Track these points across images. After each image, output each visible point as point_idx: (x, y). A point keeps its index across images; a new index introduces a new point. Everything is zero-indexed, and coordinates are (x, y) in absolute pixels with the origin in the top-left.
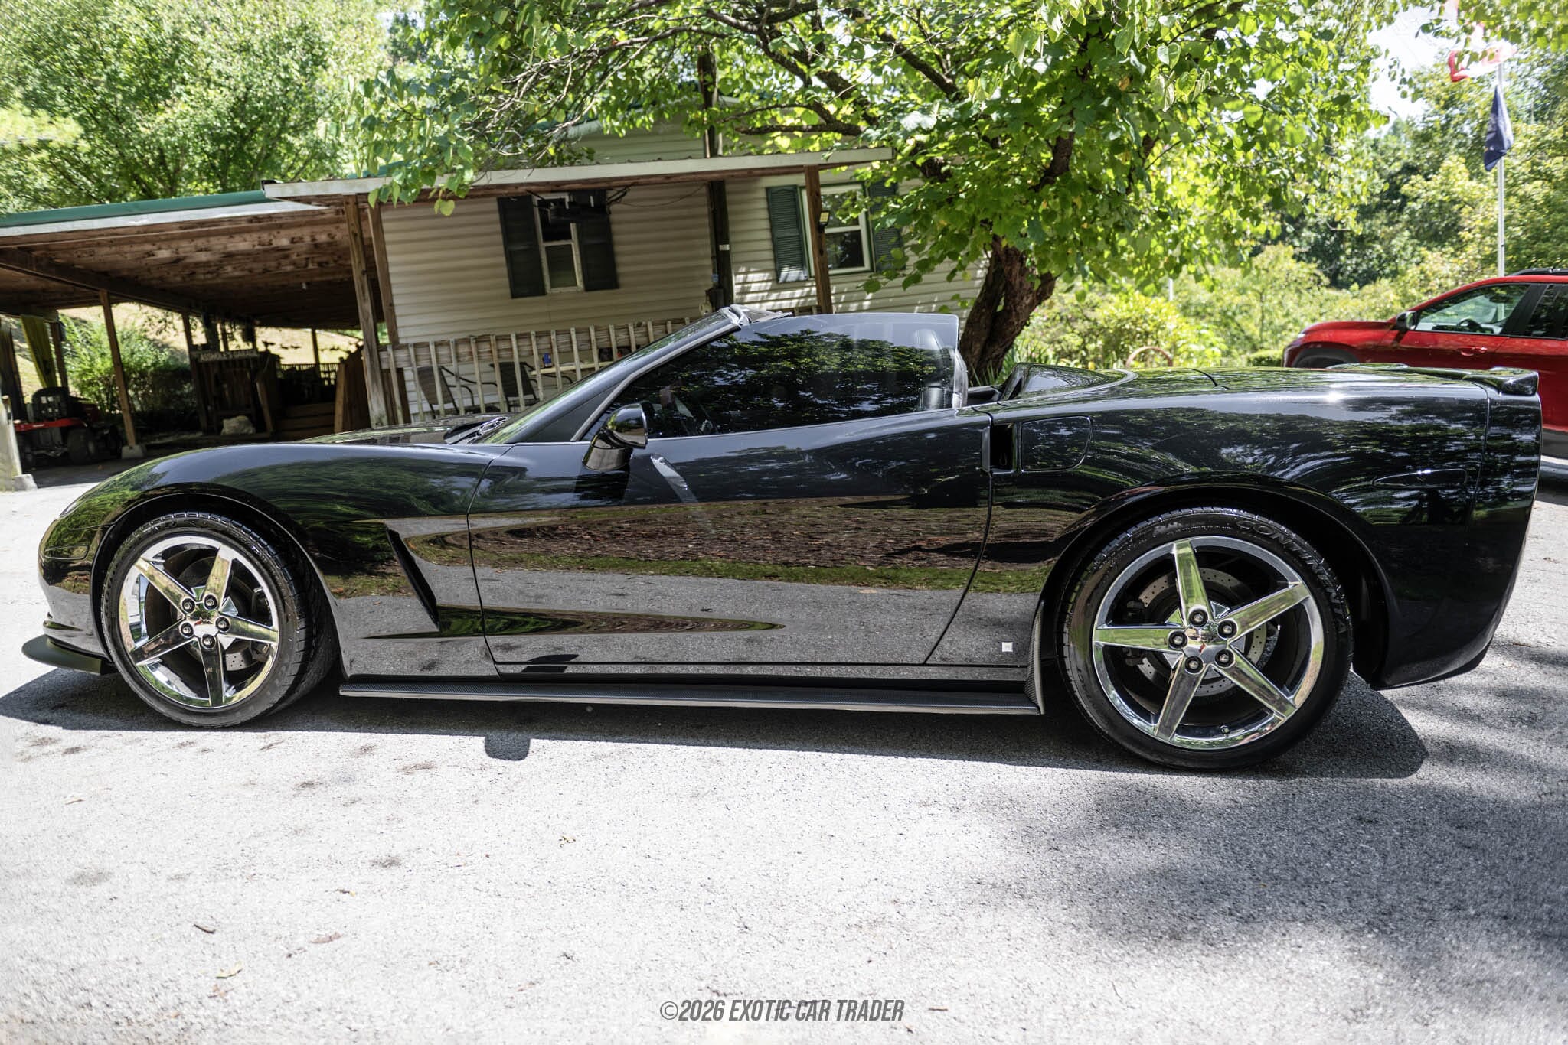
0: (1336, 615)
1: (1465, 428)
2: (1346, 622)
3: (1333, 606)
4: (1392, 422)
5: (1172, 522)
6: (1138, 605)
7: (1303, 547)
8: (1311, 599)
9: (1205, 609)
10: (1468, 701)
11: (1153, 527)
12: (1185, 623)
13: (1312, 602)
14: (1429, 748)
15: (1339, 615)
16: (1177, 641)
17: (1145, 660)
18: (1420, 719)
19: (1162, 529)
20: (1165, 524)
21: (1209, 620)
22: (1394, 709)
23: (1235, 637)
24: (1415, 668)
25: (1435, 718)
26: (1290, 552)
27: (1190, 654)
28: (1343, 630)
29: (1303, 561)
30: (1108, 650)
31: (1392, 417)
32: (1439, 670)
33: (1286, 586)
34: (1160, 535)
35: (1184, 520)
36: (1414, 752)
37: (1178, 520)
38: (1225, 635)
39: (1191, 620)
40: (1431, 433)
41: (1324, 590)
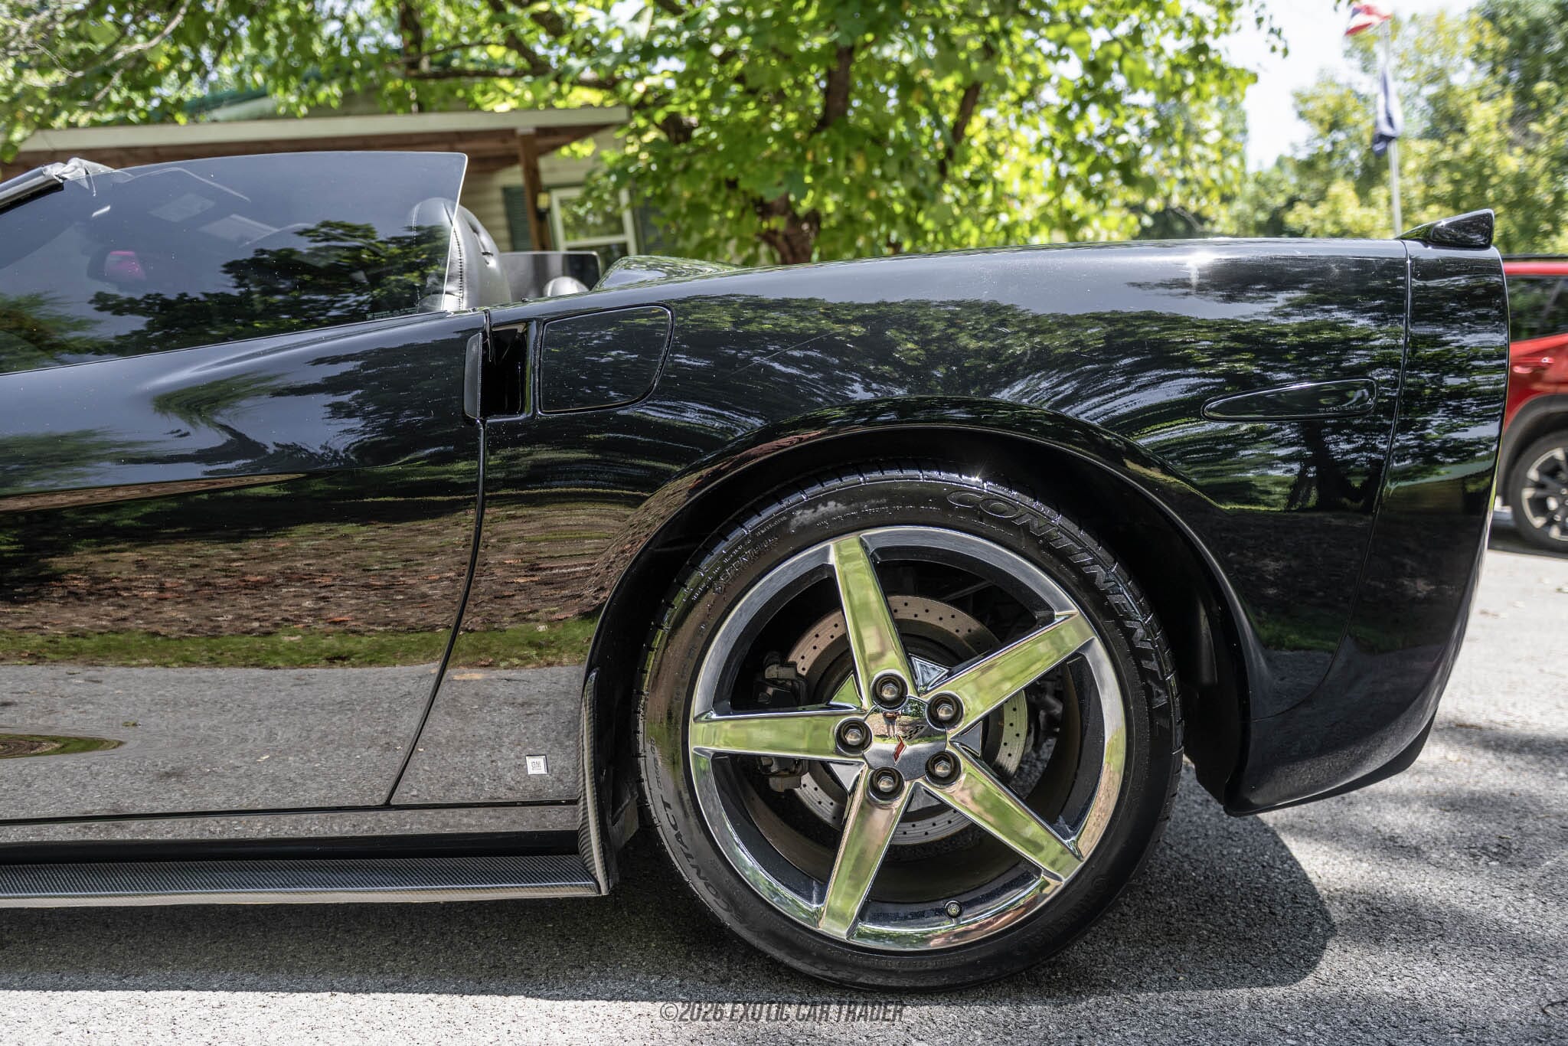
0: (1144, 674)
1: (1372, 325)
2: (1163, 684)
3: (1139, 655)
4: (1277, 320)
5: (824, 501)
6: (785, 673)
7: (1078, 541)
8: (1098, 645)
9: (901, 673)
10: (1396, 820)
11: (790, 515)
12: (866, 703)
13: (1098, 651)
14: (1337, 913)
15: (1153, 674)
16: (852, 738)
17: (807, 779)
18: (1323, 858)
19: (806, 516)
20: (812, 504)
21: (911, 693)
22: (1278, 842)
23: (961, 727)
24: (1305, 773)
25: (1346, 857)
26: (1051, 550)
27: (881, 763)
28: (1162, 701)
29: (1077, 568)
30: (721, 762)
31: (1276, 312)
32: (1347, 772)
33: (1050, 619)
34: (803, 528)
35: (844, 496)
36: (1310, 926)
37: (836, 496)
38: (942, 723)
39: (876, 695)
40: (1326, 335)
41: (1120, 623)
